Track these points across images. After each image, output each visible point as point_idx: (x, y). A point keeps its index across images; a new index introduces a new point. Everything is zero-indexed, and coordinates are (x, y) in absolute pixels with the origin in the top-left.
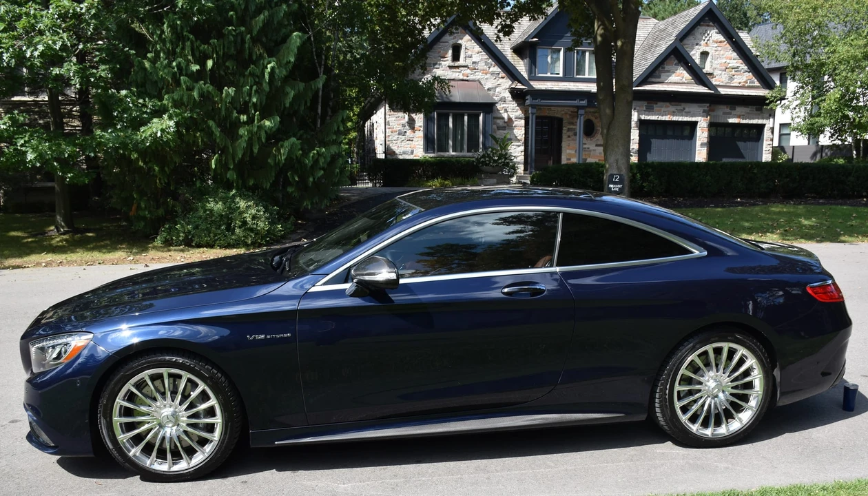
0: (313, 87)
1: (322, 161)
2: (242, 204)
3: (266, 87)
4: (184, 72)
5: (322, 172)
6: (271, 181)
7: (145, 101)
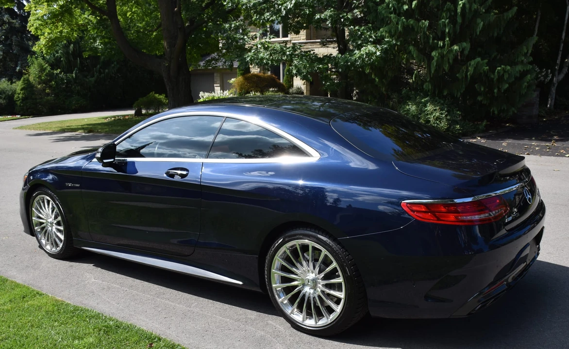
0: (505, 17)
1: (506, 76)
2: (430, 108)
3: (459, 20)
4: (397, 12)
5: (507, 86)
6: (462, 92)
7: (371, 33)
